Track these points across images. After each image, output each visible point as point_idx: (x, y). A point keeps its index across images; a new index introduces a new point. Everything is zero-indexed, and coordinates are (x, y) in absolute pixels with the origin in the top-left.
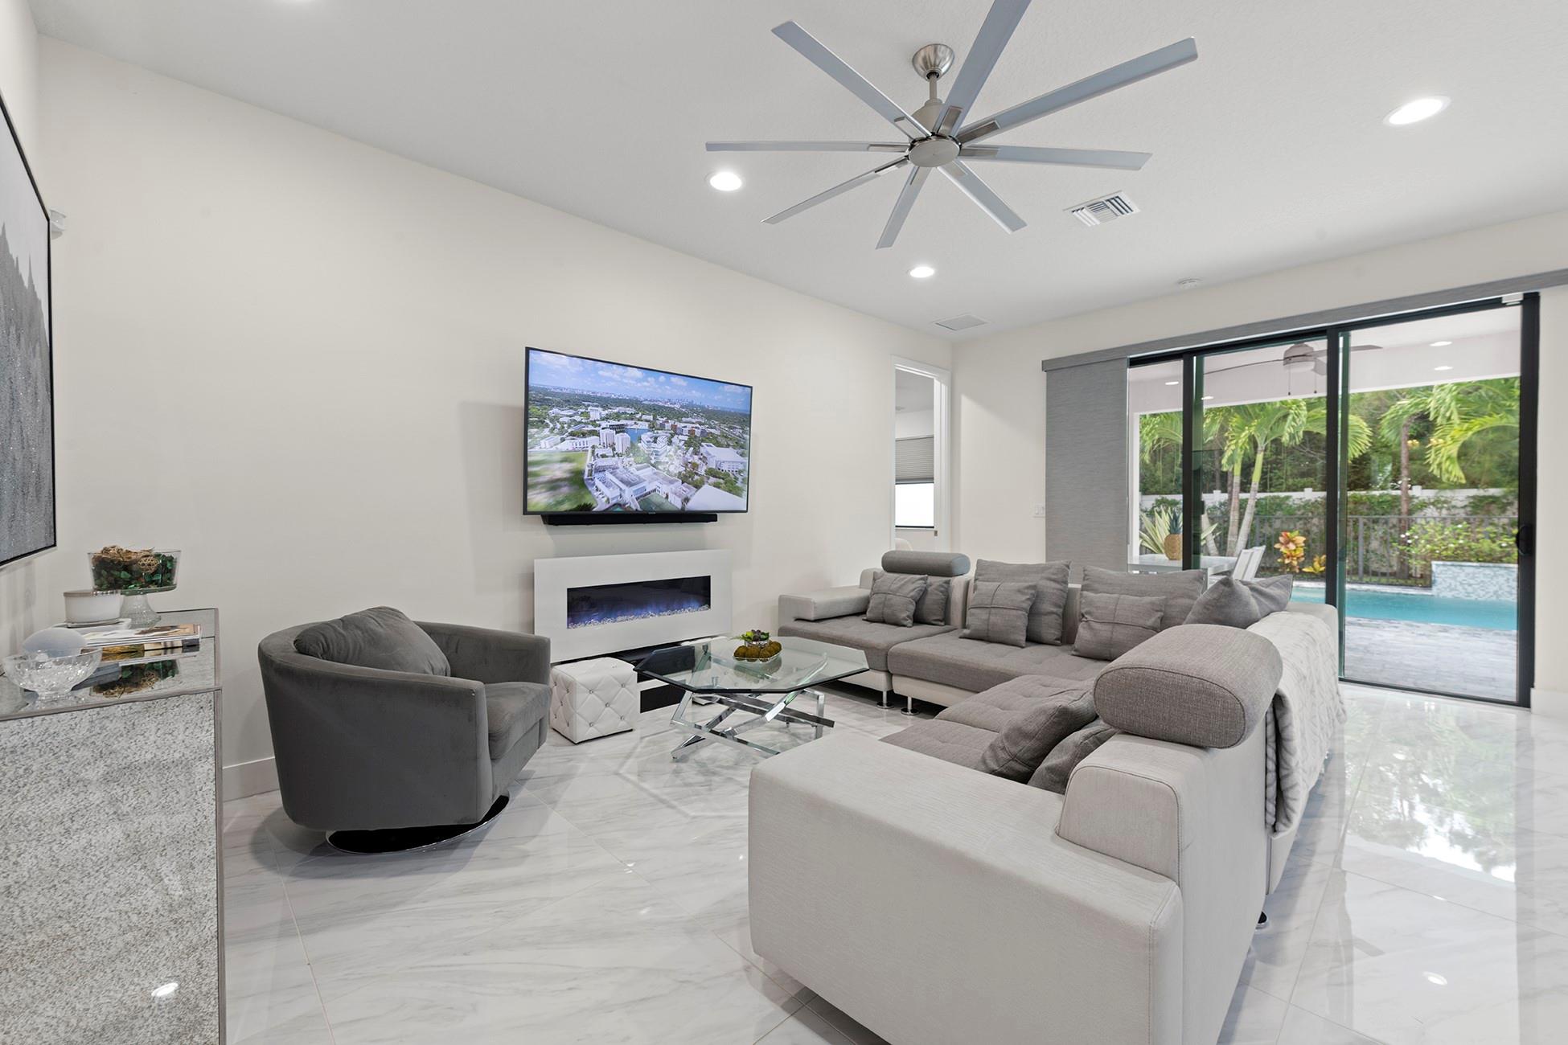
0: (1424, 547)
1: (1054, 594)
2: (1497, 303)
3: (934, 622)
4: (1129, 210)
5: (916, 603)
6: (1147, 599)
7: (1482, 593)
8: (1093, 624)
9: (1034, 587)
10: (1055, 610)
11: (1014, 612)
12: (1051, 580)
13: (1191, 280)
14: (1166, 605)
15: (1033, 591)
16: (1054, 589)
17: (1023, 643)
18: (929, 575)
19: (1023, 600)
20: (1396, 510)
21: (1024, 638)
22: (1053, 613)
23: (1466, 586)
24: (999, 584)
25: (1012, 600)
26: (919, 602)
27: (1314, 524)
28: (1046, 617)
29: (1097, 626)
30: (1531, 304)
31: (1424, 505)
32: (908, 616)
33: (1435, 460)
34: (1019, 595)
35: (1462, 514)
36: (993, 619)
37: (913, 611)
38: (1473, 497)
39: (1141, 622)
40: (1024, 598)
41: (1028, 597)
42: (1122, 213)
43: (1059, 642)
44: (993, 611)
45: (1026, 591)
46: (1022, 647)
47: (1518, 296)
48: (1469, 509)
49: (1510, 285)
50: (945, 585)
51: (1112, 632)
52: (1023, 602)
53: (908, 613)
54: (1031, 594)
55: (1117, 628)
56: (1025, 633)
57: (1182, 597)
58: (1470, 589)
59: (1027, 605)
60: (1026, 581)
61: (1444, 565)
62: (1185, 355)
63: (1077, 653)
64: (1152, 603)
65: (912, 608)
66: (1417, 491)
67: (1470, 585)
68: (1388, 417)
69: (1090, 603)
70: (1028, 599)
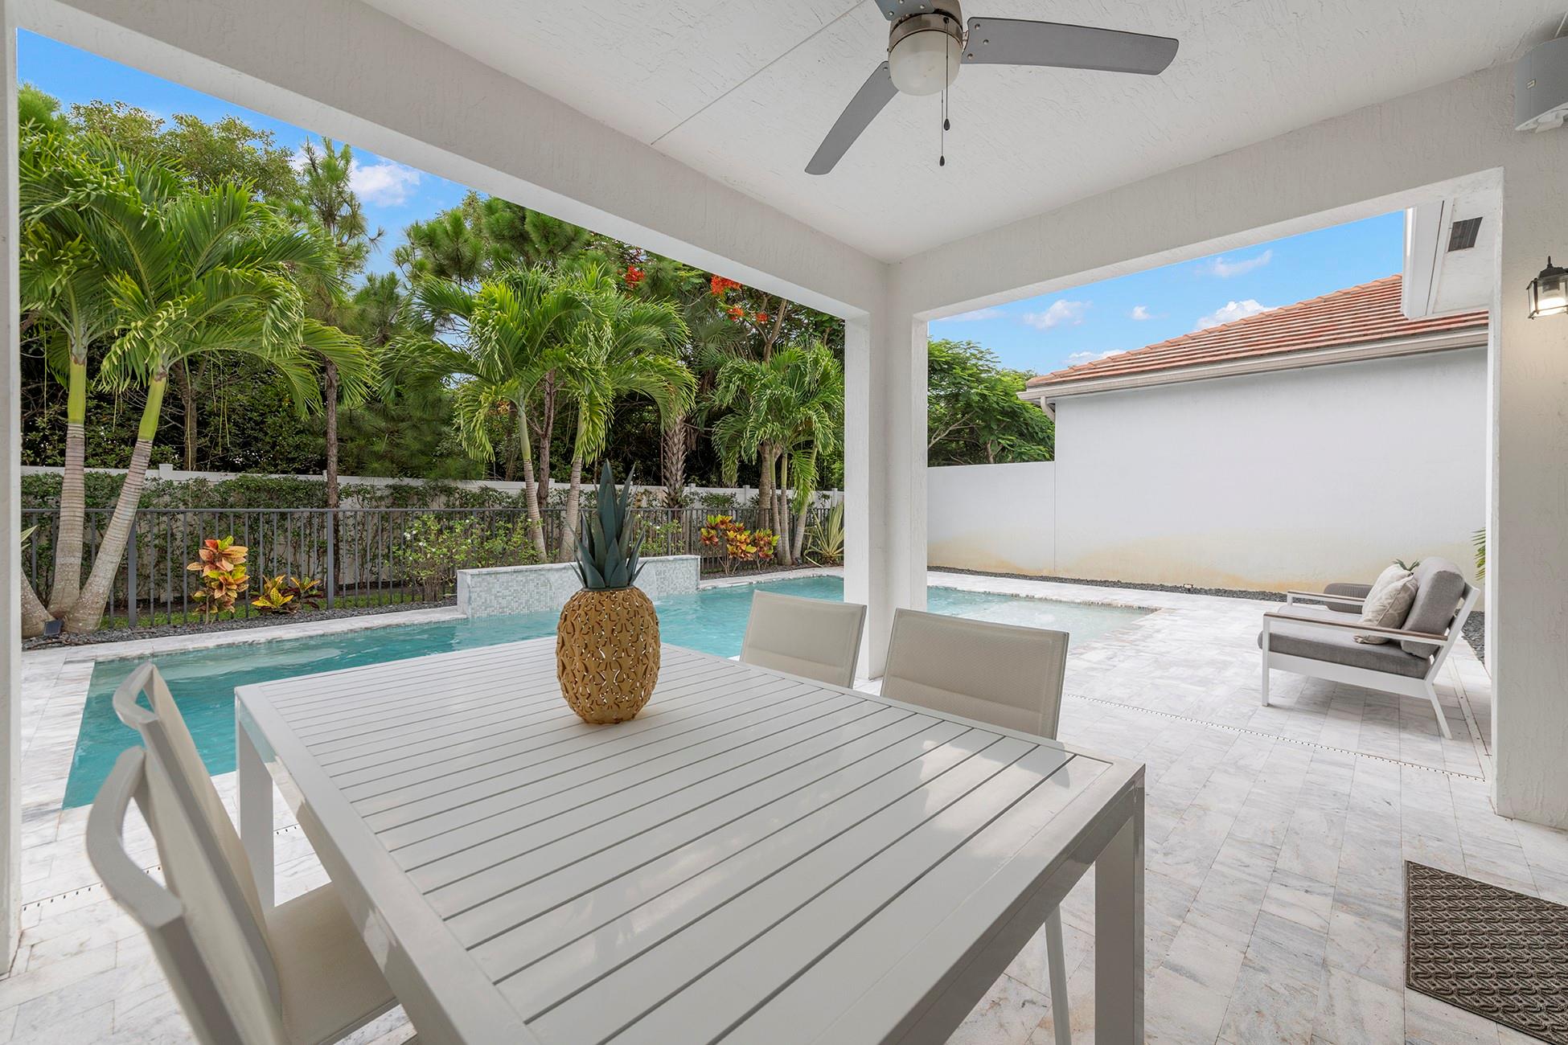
7: (515, 605)
23: (500, 600)
58: (504, 602)
67: (504, 598)
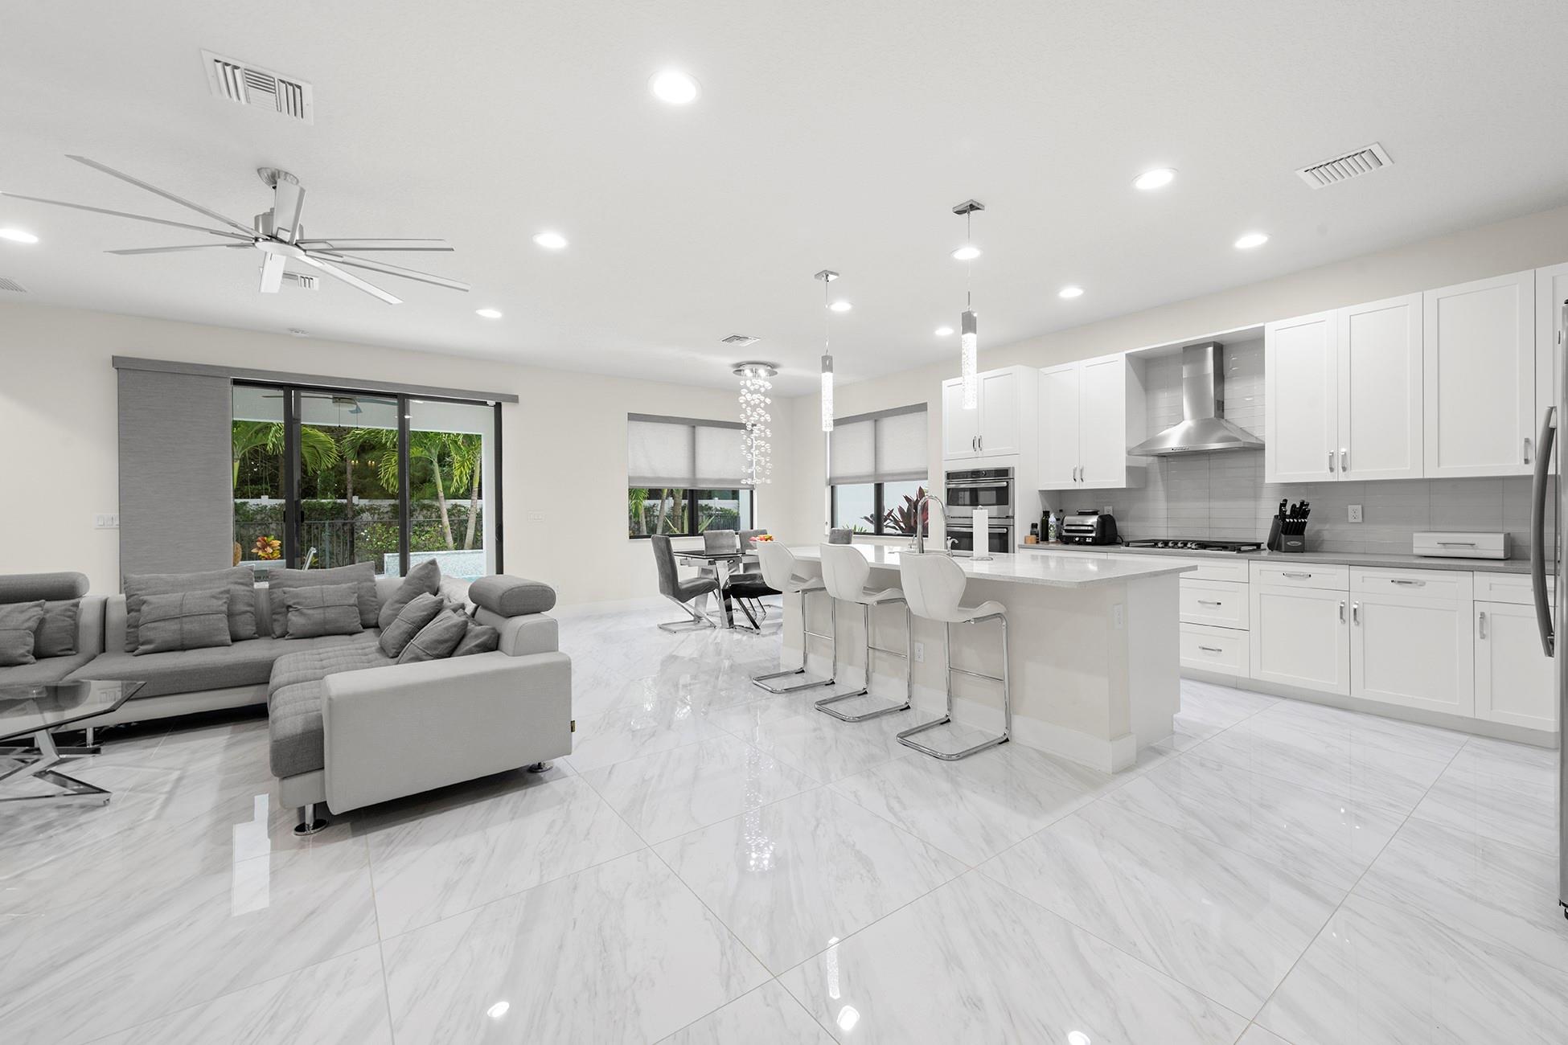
0: (376, 543)
1: (245, 595)
2: (485, 404)
3: (59, 653)
4: (307, 286)
5: (34, 633)
6: (344, 586)
8: (305, 611)
9: (228, 592)
10: (248, 609)
11: (215, 616)
12: (236, 583)
13: (303, 332)
14: (359, 588)
15: (228, 595)
16: (244, 591)
17: (231, 643)
18: (47, 600)
19: (220, 605)
20: (343, 515)
21: (229, 638)
22: (247, 612)
24: (183, 594)
25: (209, 606)
26: (37, 632)
27: (273, 529)
28: (240, 617)
29: (310, 612)
30: (498, 406)
31: (362, 511)
32: (28, 652)
33: (384, 476)
34: (215, 601)
35: (386, 518)
36: (187, 627)
37: (33, 645)
38: (393, 505)
39: (346, 602)
40: (220, 602)
41: (224, 600)
42: (305, 286)
43: (256, 635)
44: (184, 619)
45: (221, 596)
46: (229, 646)
47: (494, 403)
48: (390, 514)
49: (491, 395)
50: (74, 609)
51: (324, 613)
52: (222, 605)
53: (28, 648)
54: (227, 598)
55: (328, 610)
56: (228, 632)
57: (365, 581)
59: (224, 608)
60: (218, 588)
61: (393, 556)
62: (287, 388)
63: (293, 637)
64: (350, 588)
65: (31, 640)
66: (355, 499)
68: (348, 439)
69: (297, 595)
70: (225, 603)
